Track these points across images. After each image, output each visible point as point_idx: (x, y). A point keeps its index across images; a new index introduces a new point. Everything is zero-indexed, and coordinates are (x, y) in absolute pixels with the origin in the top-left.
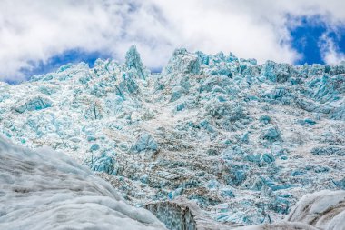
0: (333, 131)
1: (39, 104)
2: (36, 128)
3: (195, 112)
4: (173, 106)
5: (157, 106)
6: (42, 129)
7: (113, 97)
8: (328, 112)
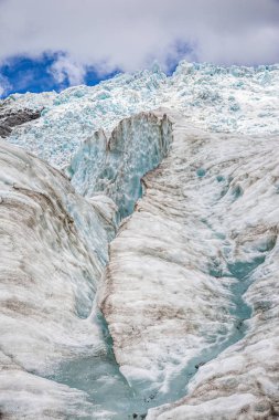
0: (271, 103)
1: (105, 96)
2: (101, 109)
3: (191, 97)
4: (179, 94)
5: (170, 94)
6: (105, 110)
7: (145, 90)
8: (267, 92)
